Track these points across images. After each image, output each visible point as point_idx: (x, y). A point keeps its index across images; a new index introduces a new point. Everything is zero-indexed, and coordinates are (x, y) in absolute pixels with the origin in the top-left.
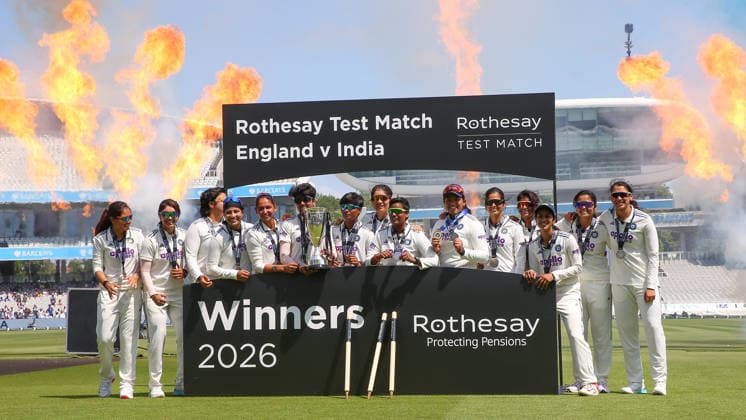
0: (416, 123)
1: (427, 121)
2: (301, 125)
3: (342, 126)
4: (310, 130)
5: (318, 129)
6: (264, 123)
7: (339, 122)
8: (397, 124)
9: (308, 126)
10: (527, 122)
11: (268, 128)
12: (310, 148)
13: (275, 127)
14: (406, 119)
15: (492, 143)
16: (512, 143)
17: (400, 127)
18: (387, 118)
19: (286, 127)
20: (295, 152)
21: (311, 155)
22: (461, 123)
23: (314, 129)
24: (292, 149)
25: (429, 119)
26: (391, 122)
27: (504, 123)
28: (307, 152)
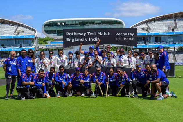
0: (107, 34)
1: (109, 33)
2: (81, 34)
3: (90, 34)
4: (83, 35)
5: (85, 35)
6: (73, 33)
7: (89, 33)
8: (103, 34)
9: (82, 34)
10: (131, 34)
11: (73, 34)
12: (83, 39)
13: (75, 34)
14: (104, 33)
15: (123, 39)
16: (127, 39)
17: (103, 35)
18: (100, 33)
19: (77, 34)
20: (80, 40)
21: (83, 40)
22: (117, 34)
23: (84, 35)
24: (79, 39)
25: (110, 33)
26: (101, 34)
27: (126, 34)
28: (82, 40)
